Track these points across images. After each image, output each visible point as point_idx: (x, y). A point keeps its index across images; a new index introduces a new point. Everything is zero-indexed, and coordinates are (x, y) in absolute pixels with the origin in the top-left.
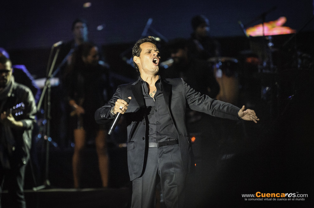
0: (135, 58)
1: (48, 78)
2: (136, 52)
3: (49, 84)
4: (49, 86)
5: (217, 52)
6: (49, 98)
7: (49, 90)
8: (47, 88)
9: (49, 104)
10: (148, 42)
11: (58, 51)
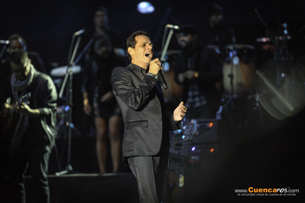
0: (130, 49)
1: (70, 66)
2: (131, 44)
3: (71, 71)
4: (71, 74)
5: (234, 40)
6: (71, 85)
7: (71, 78)
8: (69, 76)
9: (71, 90)
10: (143, 34)
11: (79, 39)
